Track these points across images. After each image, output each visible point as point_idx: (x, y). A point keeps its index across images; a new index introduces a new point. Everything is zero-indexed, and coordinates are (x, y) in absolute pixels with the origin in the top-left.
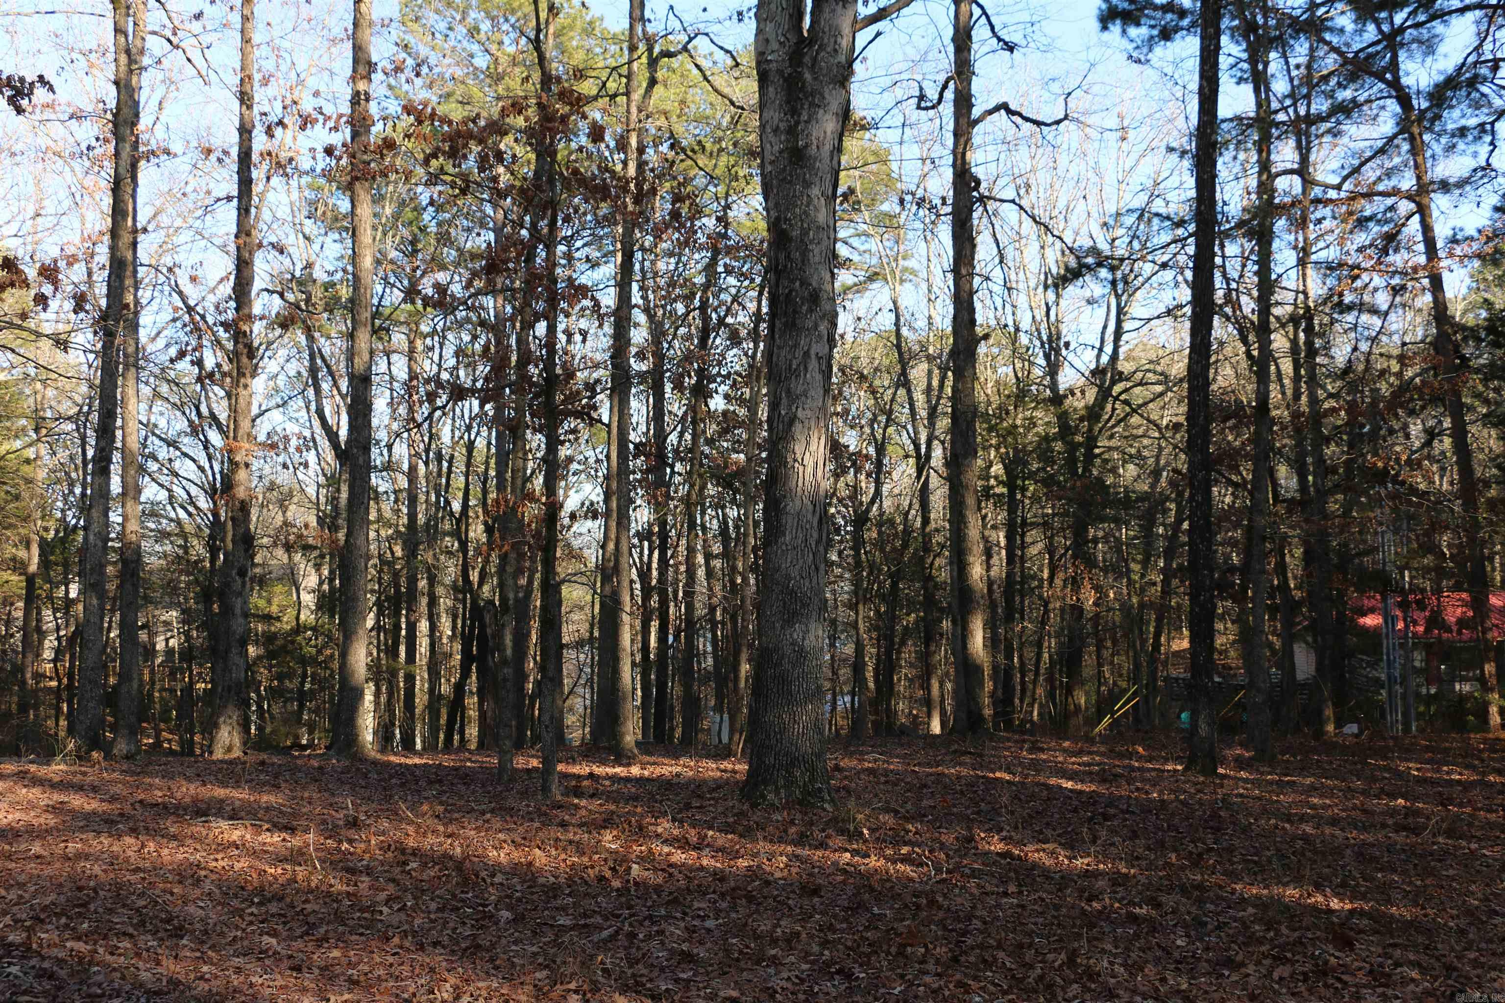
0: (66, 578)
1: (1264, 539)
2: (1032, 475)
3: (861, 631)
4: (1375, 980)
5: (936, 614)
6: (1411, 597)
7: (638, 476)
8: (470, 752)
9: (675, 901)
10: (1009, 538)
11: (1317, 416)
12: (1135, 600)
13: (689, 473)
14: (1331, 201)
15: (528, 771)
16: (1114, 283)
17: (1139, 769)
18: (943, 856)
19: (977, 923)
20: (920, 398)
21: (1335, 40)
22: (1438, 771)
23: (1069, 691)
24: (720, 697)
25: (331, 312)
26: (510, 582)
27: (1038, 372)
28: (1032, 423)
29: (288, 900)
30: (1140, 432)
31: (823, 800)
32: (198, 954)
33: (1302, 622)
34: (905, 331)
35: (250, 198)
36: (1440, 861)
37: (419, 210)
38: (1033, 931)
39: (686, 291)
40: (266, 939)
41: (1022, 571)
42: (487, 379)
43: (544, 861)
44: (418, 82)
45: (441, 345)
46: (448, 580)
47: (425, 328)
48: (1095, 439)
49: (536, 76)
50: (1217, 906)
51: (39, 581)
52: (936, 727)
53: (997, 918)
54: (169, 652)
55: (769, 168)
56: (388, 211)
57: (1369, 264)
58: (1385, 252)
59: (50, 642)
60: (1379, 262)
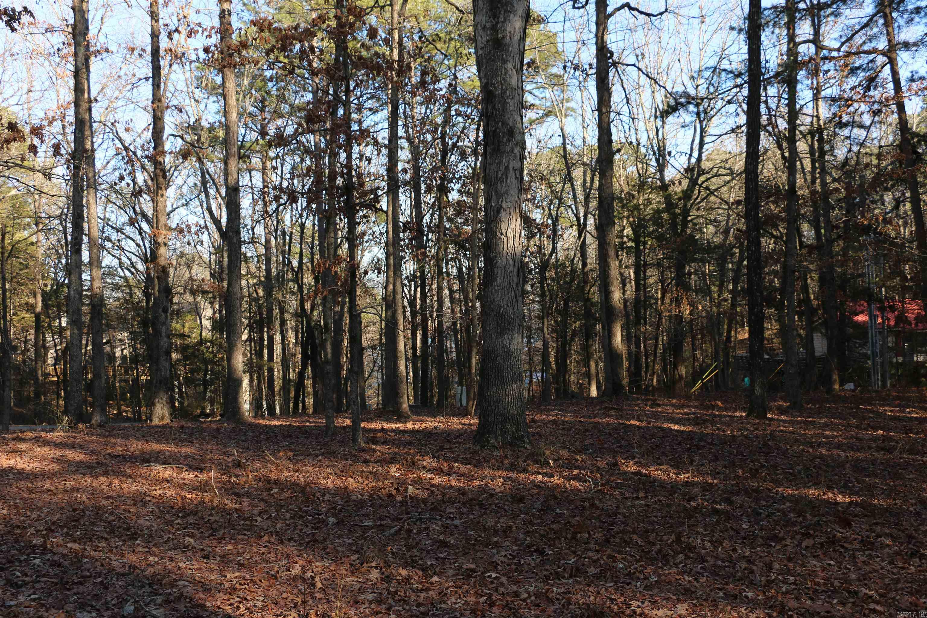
0: (59, 314)
1: (794, 269)
2: (649, 235)
3: (546, 335)
4: (864, 546)
5: (592, 322)
6: (886, 304)
7: (406, 242)
8: (309, 415)
9: (435, 508)
10: (636, 273)
11: (826, 193)
12: (715, 311)
13: (438, 239)
14: (834, 58)
15: (344, 428)
16: (698, 114)
17: (718, 416)
18: (599, 475)
19: (620, 517)
20: (579, 188)
22: (903, 411)
23: (675, 367)
24: (461, 376)
25: (213, 146)
26: (330, 308)
27: (652, 170)
28: (649, 201)
29: (200, 514)
30: (716, 206)
31: (524, 442)
32: (147, 550)
33: (818, 320)
34: (569, 147)
35: (160, 77)
36: (904, 469)
37: (265, 81)
38: (654, 521)
39: (432, 128)
40: (187, 539)
41: (645, 295)
43: (354, 485)
45: (282, 165)
46: (291, 310)
47: (272, 154)
48: (689, 211)
50: (767, 502)
51: (42, 317)
52: (594, 392)
53: (632, 514)
54: (124, 358)
55: (481, 51)
56: (246, 82)
57: (857, 97)
58: (868, 89)
59: (51, 353)
60: (864, 96)
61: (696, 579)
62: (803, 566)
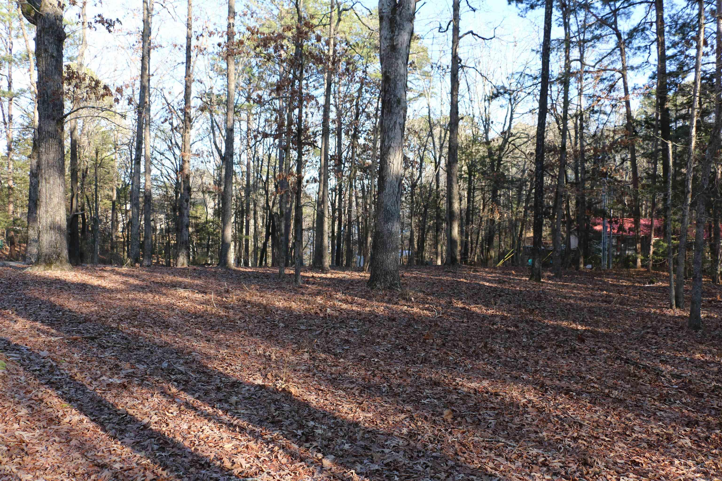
0: (126, 202)
1: (562, 196)
2: (478, 171)
3: (413, 227)
4: (591, 353)
5: (440, 221)
6: (613, 219)
7: (331, 168)
8: (269, 267)
9: (343, 322)
10: (469, 193)
11: (583, 152)
12: (514, 218)
13: (350, 167)
14: (591, 72)
15: (290, 275)
16: (510, 100)
17: (513, 279)
18: (440, 308)
19: (452, 332)
20: (437, 140)
21: (594, 11)
22: (619, 282)
23: (488, 250)
24: (360, 249)
25: (219, 105)
26: (284, 205)
27: (481, 132)
28: (478, 151)
29: (205, 317)
30: (518, 156)
31: (397, 287)
32: (174, 334)
33: (574, 227)
34: (432, 116)
35: (190, 63)
36: (617, 313)
37: (251, 68)
38: (472, 335)
39: (350, 99)
40: (197, 330)
41: (473, 205)
42: (276, 130)
43: (295, 306)
44: (252, 19)
45: (259, 118)
46: (261, 205)
47: (253, 112)
48: (501, 158)
49: (296, 17)
50: (538, 327)
51: (116, 203)
52: (439, 263)
53: (459, 330)
54: (162, 230)
55: (383, 52)
56: (240, 68)
57: (604, 96)
58: (610, 91)
59: (121, 225)
60: (608, 95)
61: (494, 368)
62: (555, 363)
